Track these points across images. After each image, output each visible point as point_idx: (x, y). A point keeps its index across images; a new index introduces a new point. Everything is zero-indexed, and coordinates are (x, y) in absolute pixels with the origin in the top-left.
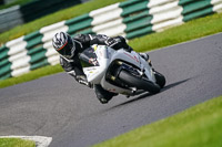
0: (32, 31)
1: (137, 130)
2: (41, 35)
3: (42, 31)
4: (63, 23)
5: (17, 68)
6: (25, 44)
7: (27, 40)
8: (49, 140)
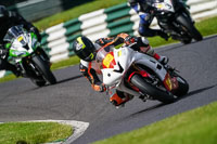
0: (71, 19)
1: (173, 118)
2: (80, 23)
3: (81, 18)
4: (101, 11)
5: (56, 54)
6: (64, 31)
7: (66, 27)
8: (86, 125)
